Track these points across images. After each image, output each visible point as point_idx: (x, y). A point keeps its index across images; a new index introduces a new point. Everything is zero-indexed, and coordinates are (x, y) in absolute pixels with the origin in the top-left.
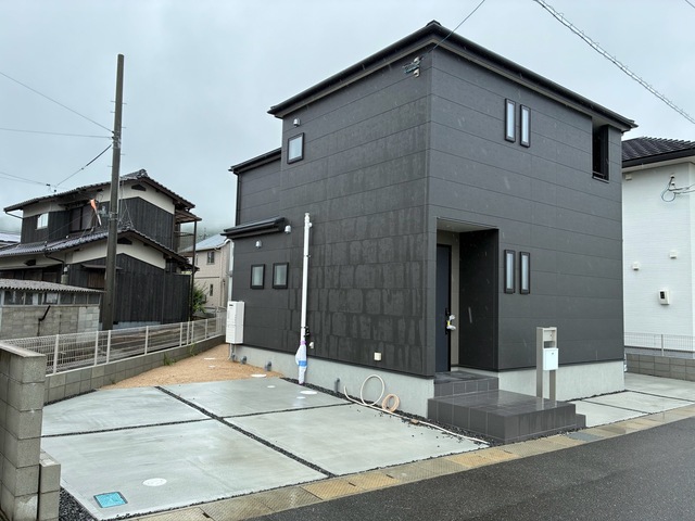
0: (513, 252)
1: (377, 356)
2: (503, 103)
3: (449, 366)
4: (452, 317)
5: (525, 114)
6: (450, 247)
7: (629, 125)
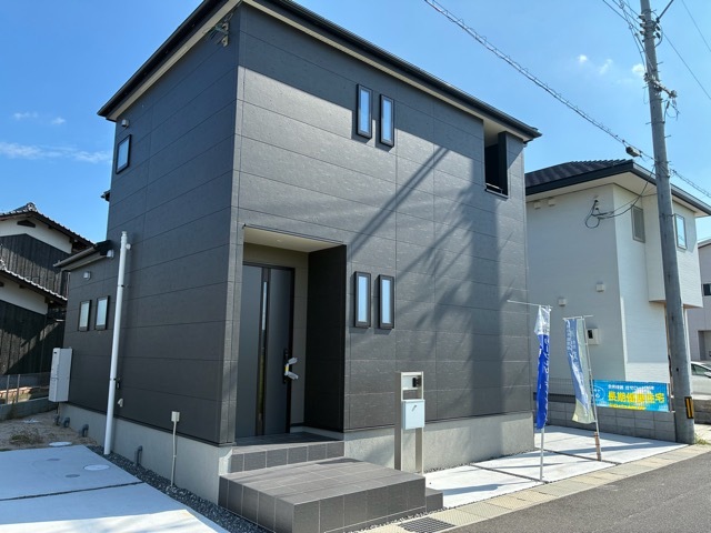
0: (368, 275)
1: (175, 416)
2: (354, 89)
3: (288, 426)
4: (293, 361)
5: (387, 106)
6: (292, 270)
7: (532, 134)
